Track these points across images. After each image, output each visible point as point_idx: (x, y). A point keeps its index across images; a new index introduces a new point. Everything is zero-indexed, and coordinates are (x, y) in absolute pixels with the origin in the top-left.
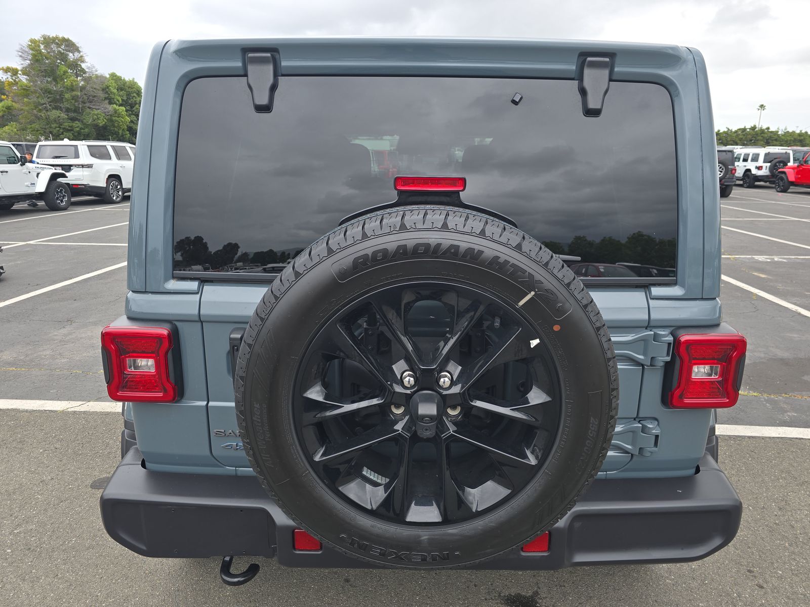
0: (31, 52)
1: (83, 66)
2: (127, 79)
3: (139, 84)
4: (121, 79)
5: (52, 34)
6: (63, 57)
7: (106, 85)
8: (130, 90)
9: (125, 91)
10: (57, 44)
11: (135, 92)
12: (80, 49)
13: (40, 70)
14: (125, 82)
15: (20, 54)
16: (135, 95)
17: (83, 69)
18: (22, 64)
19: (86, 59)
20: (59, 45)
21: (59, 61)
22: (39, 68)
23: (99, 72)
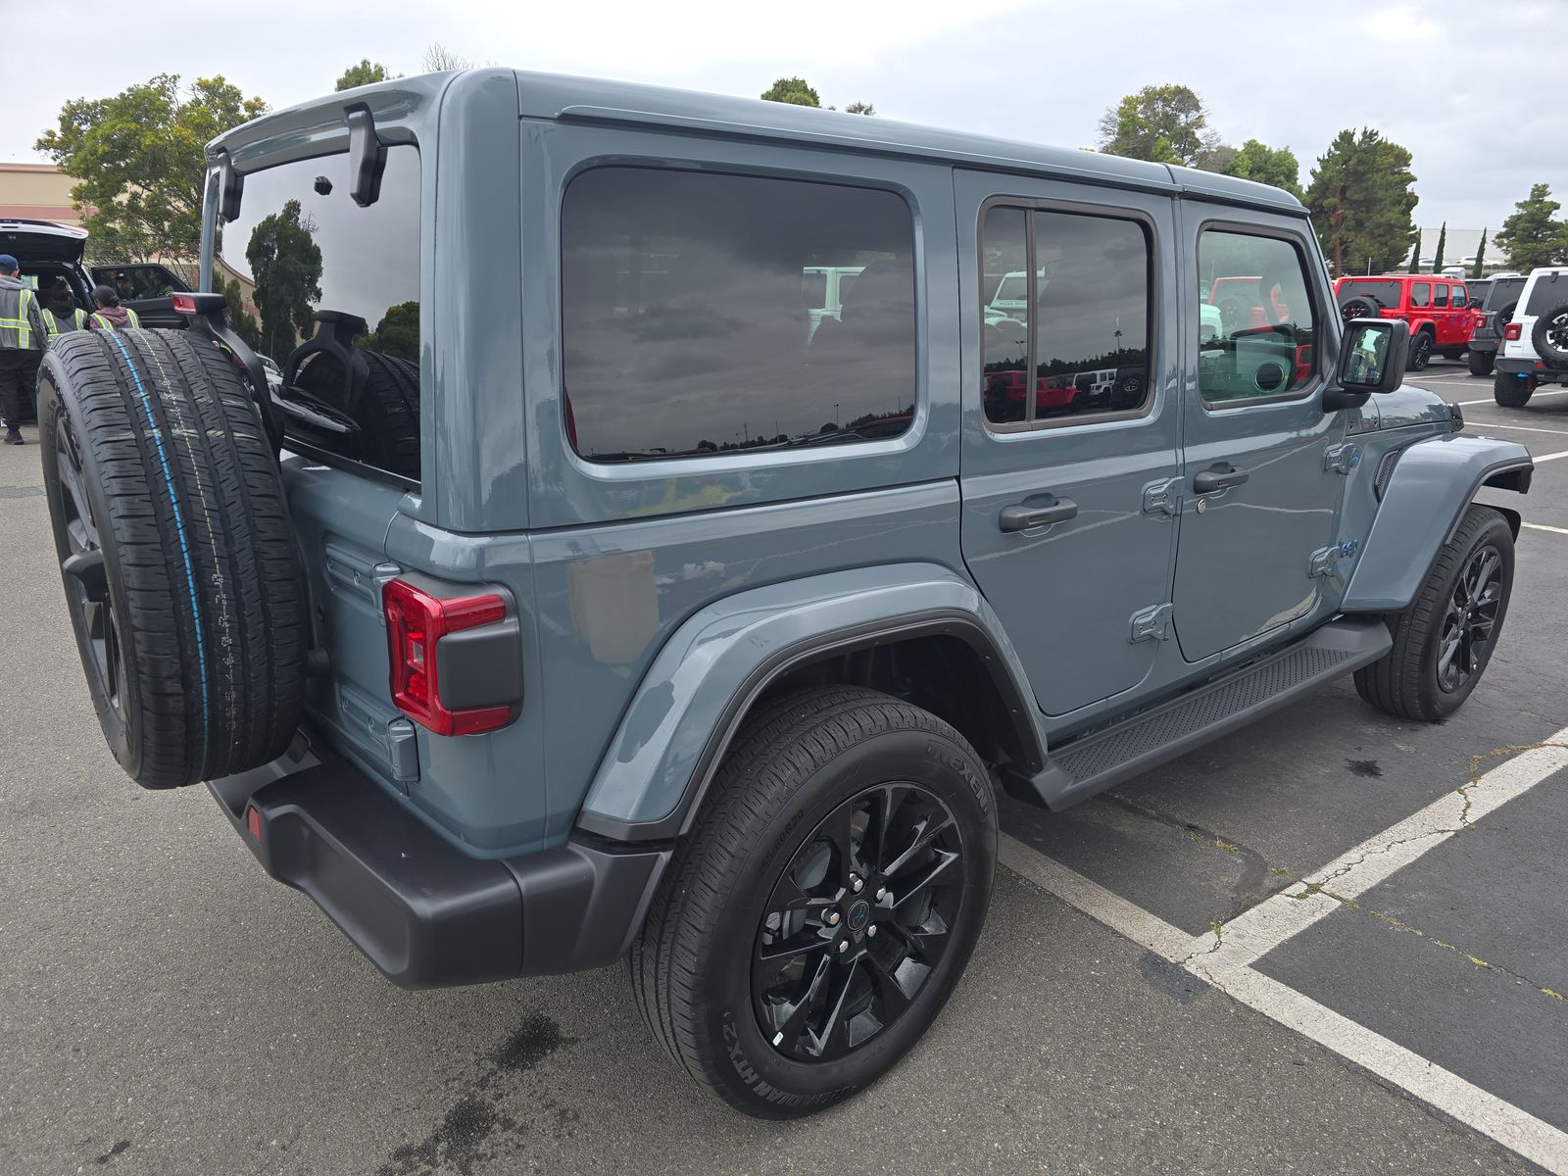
0: (1119, 119)
1: (1199, 134)
2: (1274, 150)
3: (1295, 157)
4: (1264, 151)
5: (1159, 85)
6: (1169, 121)
7: (1232, 165)
8: (1275, 170)
9: (1266, 173)
10: (1165, 100)
11: (1284, 174)
12: (1200, 104)
13: (1126, 149)
14: (1269, 155)
15: (1103, 124)
16: (1282, 178)
17: (1197, 139)
18: (1102, 142)
19: (1207, 120)
20: (1167, 102)
21: (1161, 131)
22: (1125, 147)
23: (1225, 142)
